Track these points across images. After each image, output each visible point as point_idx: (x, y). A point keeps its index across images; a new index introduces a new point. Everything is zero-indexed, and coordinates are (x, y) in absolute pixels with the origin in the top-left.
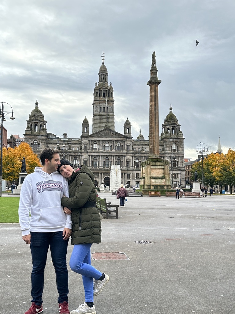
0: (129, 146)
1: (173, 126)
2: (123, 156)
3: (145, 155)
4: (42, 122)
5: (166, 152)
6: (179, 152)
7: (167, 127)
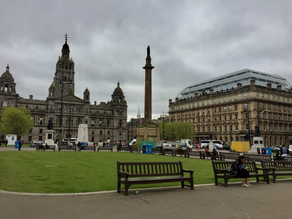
0: (88, 109)
1: (120, 96)
2: (83, 117)
3: (100, 117)
4: (12, 84)
5: (115, 115)
6: (124, 116)
7: (116, 97)
